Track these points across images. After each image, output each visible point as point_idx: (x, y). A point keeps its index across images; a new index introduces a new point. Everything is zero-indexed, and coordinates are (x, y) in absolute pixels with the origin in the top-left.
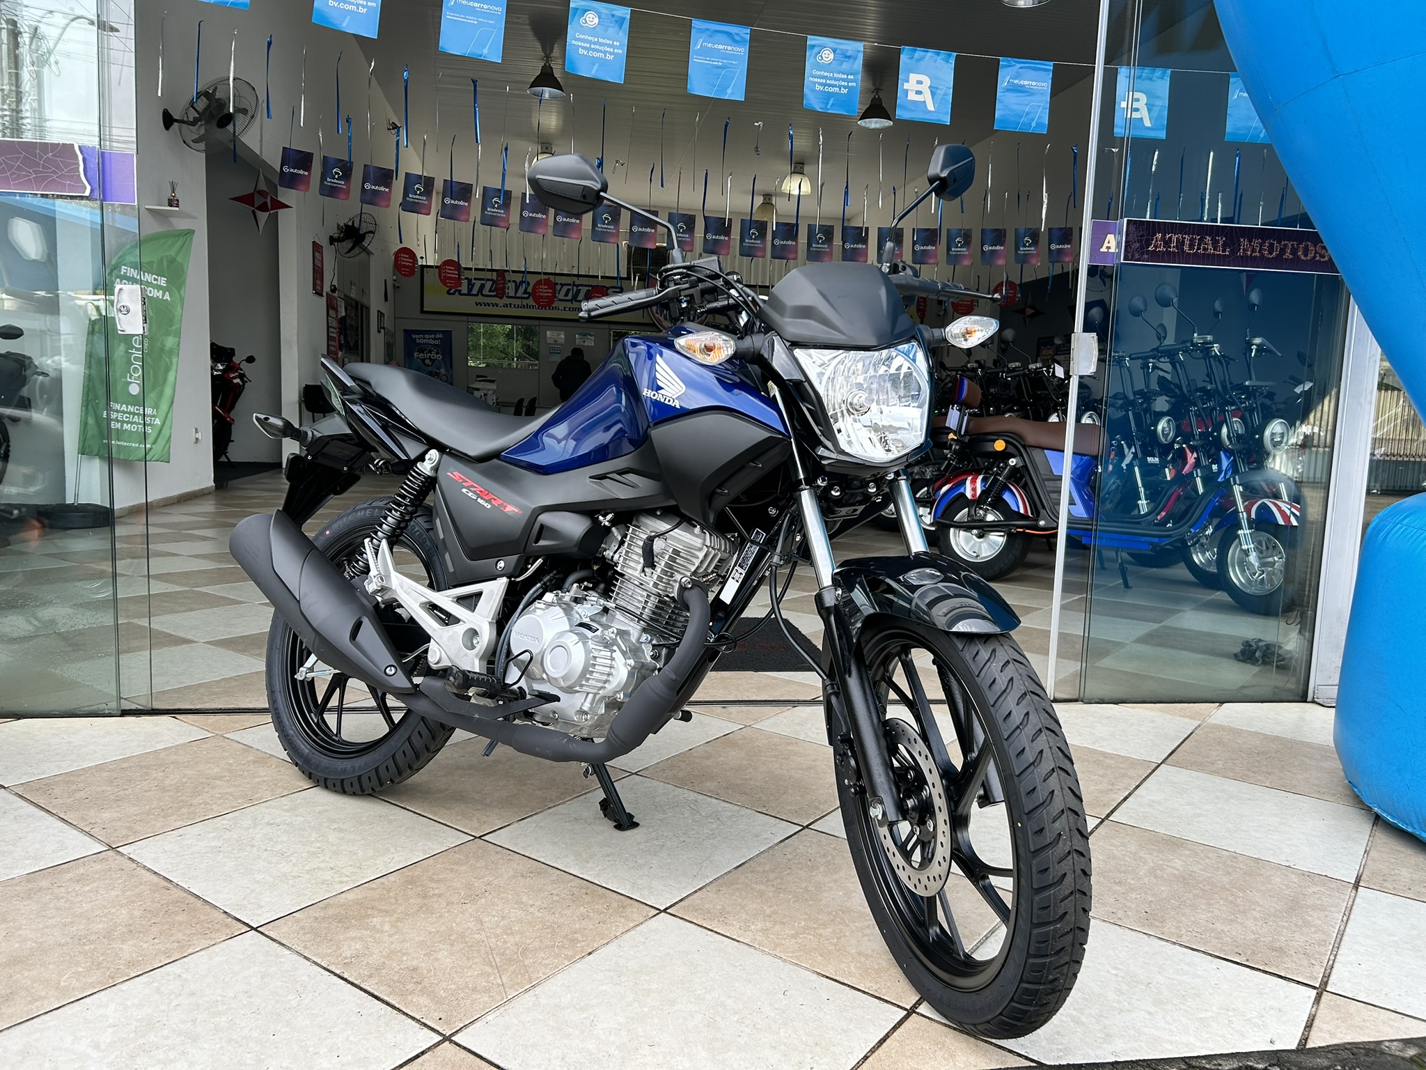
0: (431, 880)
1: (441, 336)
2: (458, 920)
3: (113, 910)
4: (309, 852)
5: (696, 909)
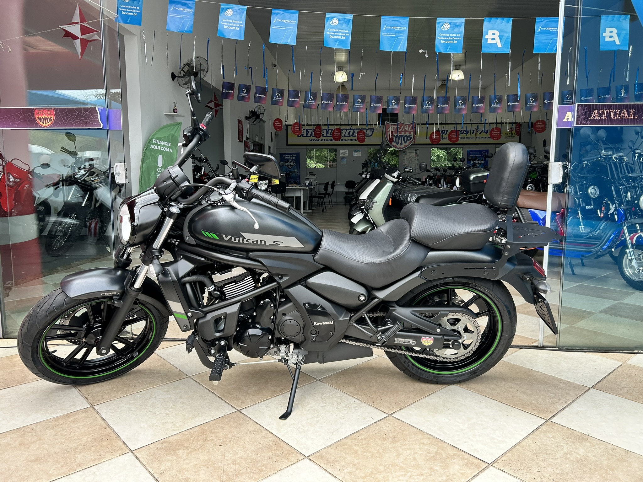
0: (211, 432)
1: (295, 155)
2: (215, 454)
3: (81, 437)
4: (166, 413)
5: (322, 458)
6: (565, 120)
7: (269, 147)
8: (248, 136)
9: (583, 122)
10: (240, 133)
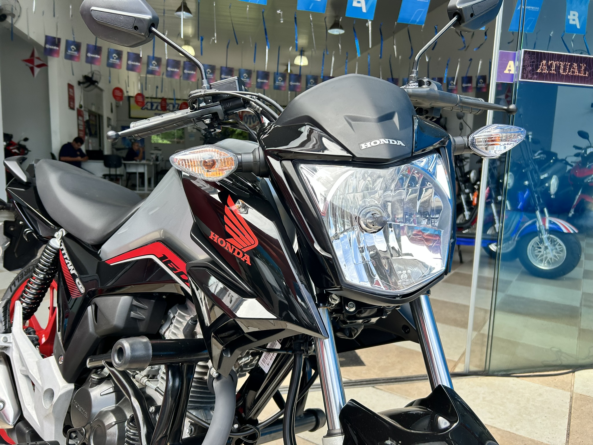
6: (506, 72)
7: (109, 119)
8: (82, 103)
9: (530, 76)
10: (71, 99)
